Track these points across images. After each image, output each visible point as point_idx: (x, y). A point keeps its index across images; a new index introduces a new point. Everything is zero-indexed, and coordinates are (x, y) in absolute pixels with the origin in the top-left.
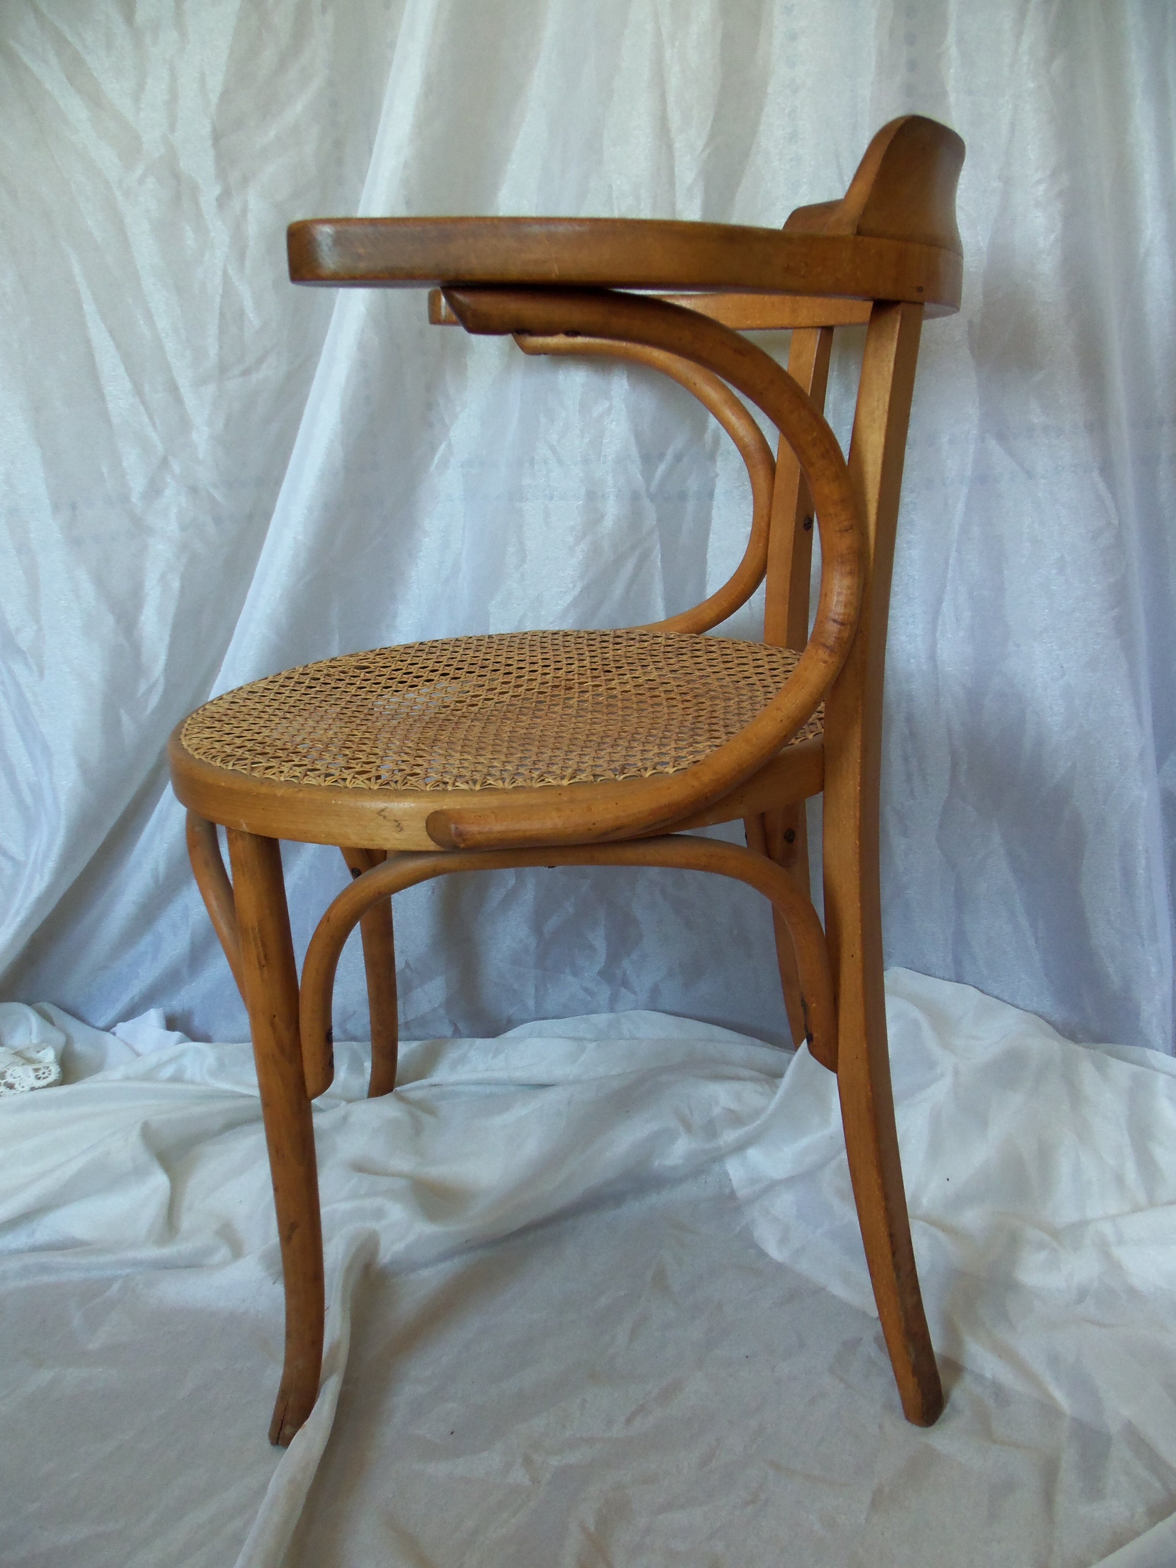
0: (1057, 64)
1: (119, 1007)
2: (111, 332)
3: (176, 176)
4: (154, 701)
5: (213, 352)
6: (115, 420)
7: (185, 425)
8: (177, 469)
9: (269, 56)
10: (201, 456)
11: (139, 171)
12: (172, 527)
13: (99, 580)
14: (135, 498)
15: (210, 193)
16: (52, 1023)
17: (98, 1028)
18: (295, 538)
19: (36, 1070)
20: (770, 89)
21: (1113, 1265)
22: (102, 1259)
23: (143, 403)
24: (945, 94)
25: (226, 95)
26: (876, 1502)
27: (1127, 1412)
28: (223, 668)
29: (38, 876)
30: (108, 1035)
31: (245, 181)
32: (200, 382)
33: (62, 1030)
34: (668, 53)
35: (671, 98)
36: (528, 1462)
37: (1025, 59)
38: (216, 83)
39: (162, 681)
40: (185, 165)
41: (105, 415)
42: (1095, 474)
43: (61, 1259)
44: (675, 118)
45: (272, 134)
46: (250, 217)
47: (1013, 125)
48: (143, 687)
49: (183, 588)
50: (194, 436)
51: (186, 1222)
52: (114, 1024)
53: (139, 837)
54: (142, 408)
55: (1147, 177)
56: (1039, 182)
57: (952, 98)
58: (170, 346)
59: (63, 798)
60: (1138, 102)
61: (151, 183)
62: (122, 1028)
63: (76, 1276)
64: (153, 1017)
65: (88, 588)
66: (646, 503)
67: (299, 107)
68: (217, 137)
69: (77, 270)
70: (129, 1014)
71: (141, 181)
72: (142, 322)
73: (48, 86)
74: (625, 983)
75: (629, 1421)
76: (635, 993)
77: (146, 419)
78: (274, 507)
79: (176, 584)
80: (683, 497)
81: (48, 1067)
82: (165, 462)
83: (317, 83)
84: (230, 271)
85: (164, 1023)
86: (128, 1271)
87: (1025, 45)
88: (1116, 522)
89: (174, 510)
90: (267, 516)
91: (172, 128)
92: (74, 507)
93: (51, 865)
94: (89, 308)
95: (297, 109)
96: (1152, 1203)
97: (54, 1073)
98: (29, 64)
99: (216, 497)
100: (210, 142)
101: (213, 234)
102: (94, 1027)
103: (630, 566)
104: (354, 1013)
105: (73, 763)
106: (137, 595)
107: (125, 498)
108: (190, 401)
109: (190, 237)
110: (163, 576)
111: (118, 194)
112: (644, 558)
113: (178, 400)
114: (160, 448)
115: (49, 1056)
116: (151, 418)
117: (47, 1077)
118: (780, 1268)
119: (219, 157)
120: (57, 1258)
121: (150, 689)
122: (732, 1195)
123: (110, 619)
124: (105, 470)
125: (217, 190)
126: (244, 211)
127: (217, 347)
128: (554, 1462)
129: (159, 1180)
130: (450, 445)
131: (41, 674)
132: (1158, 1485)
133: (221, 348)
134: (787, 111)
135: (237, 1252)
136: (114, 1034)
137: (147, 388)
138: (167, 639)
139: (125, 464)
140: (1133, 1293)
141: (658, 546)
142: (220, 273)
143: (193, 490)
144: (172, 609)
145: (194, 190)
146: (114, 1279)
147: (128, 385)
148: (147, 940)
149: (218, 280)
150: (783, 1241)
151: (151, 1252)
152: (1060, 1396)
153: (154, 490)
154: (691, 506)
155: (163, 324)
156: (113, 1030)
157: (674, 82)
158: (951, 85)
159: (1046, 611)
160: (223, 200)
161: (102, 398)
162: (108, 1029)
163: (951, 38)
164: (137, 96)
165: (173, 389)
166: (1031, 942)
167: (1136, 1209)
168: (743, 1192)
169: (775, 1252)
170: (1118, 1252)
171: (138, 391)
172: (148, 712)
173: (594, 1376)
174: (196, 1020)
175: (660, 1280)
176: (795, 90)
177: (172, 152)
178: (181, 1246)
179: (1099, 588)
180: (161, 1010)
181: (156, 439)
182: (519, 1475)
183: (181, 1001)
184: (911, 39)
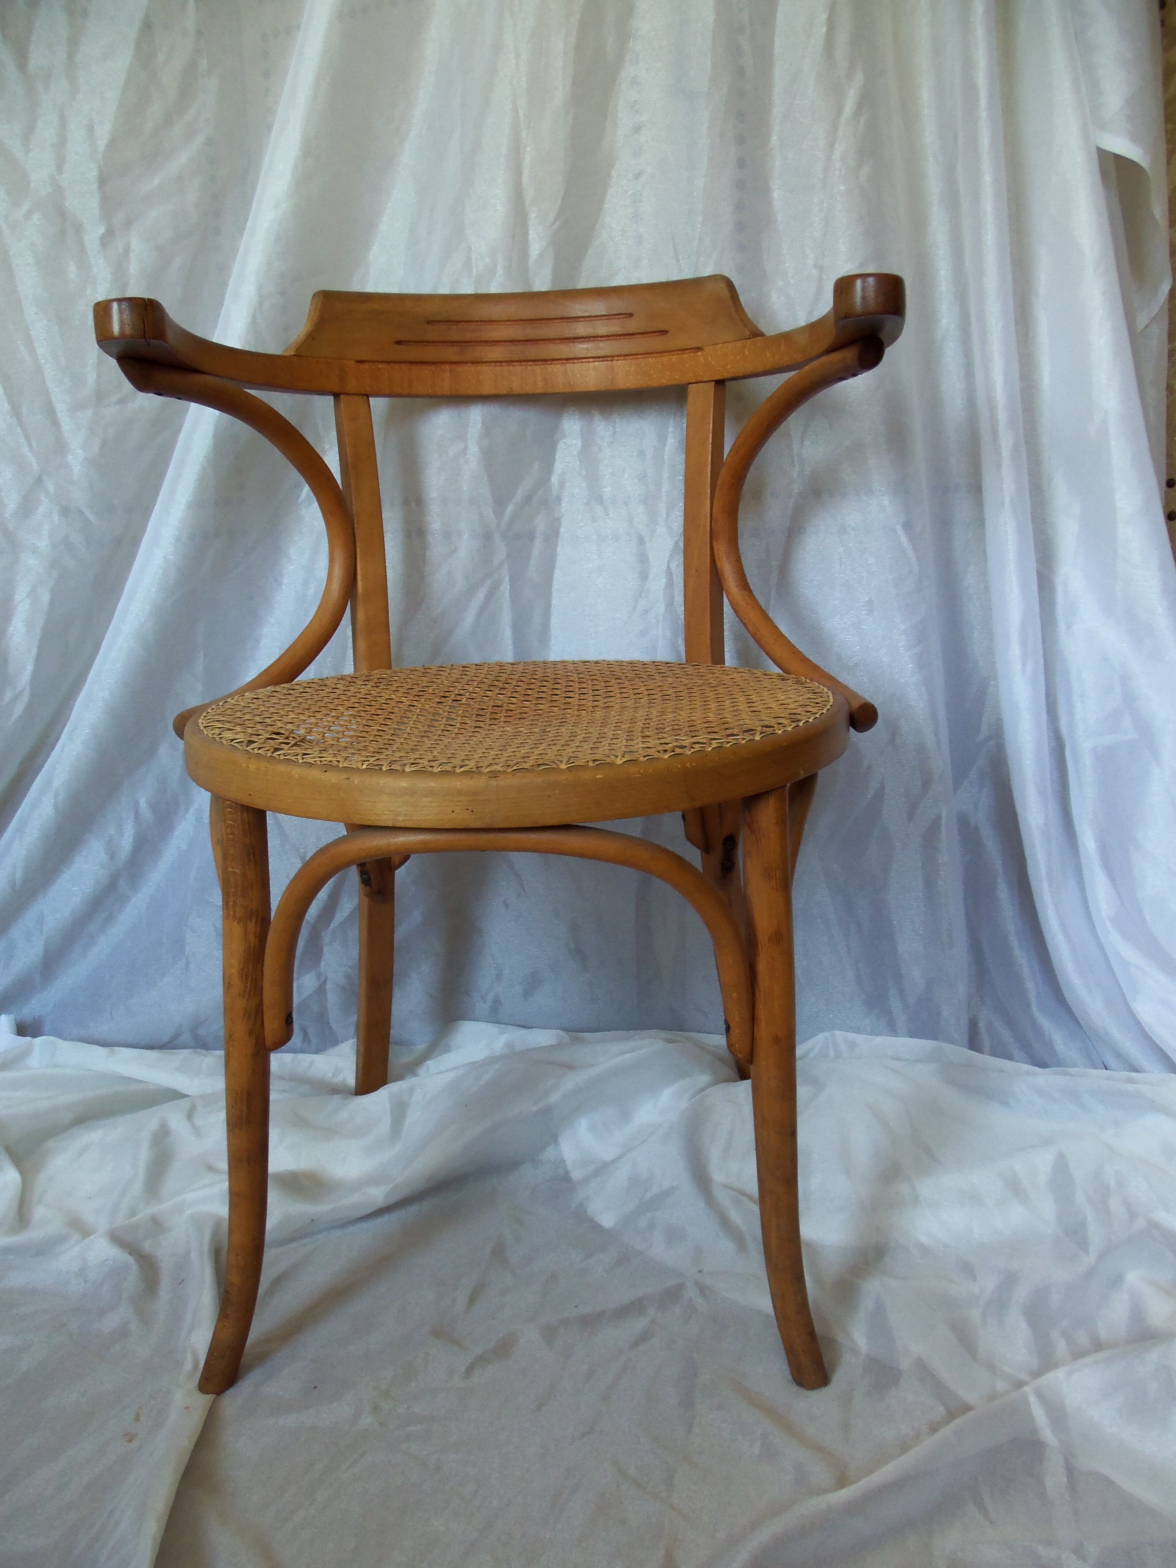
0: (865, 171)
3: (62, 213)
4: (19, 708)
5: (91, 379)
7: (61, 447)
8: (51, 487)
9: (156, 111)
10: (75, 478)
11: (26, 207)
12: (43, 544)
14: (8, 514)
15: (94, 233)
18: (165, 557)
20: (614, 173)
23: (21, 423)
25: (112, 144)
27: (916, 1348)
28: (89, 680)
31: (129, 224)
32: (77, 407)
35: (525, 175)
36: (376, 1410)
37: (838, 165)
38: (104, 133)
39: (28, 688)
40: (71, 203)
42: (899, 527)
44: (529, 195)
45: (156, 181)
46: (132, 257)
48: (8, 695)
49: (52, 602)
50: (70, 458)
51: (39, 1212)
54: (19, 430)
55: (942, 272)
58: (49, 372)
60: (935, 209)
61: (37, 218)
64: (4, 1023)
66: (498, 540)
67: (182, 160)
68: (102, 181)
71: (28, 215)
72: (22, 348)
75: (468, 1373)
77: (23, 440)
79: (46, 598)
80: (531, 535)
82: (39, 481)
83: (199, 140)
85: (14, 1028)
87: (839, 148)
88: (916, 569)
89: (46, 528)
90: (136, 542)
91: (60, 168)
99: (88, 516)
100: (95, 186)
101: (95, 270)
103: (480, 596)
104: (207, 1019)
106: (6, 606)
108: (66, 425)
109: (72, 271)
110: (34, 590)
111: (4, 227)
112: (493, 590)
113: (55, 423)
114: (35, 466)
116: (27, 438)
118: (611, 1235)
119: (104, 200)
121: (16, 698)
122: (566, 1178)
125: (101, 230)
126: (127, 251)
127: (95, 375)
129: (12, 1175)
132: (939, 1406)
133: (99, 376)
134: (629, 193)
137: (24, 410)
138: (35, 651)
141: (507, 578)
143: (65, 511)
144: (40, 622)
145: (79, 228)
148: (1, 945)
153: (26, 509)
154: (538, 544)
155: (42, 350)
157: (527, 159)
158: (774, 183)
159: (858, 647)
160: (106, 239)
164: (27, 137)
165: (51, 412)
168: (576, 1175)
169: (605, 1222)
171: (16, 411)
172: (13, 719)
173: (436, 1333)
174: (47, 1028)
175: (499, 1252)
176: (637, 177)
177: (58, 192)
178: (33, 1234)
179: (903, 627)
180: (12, 1017)
181: (31, 459)
182: (367, 1421)
183: (32, 1009)
184: (741, 140)
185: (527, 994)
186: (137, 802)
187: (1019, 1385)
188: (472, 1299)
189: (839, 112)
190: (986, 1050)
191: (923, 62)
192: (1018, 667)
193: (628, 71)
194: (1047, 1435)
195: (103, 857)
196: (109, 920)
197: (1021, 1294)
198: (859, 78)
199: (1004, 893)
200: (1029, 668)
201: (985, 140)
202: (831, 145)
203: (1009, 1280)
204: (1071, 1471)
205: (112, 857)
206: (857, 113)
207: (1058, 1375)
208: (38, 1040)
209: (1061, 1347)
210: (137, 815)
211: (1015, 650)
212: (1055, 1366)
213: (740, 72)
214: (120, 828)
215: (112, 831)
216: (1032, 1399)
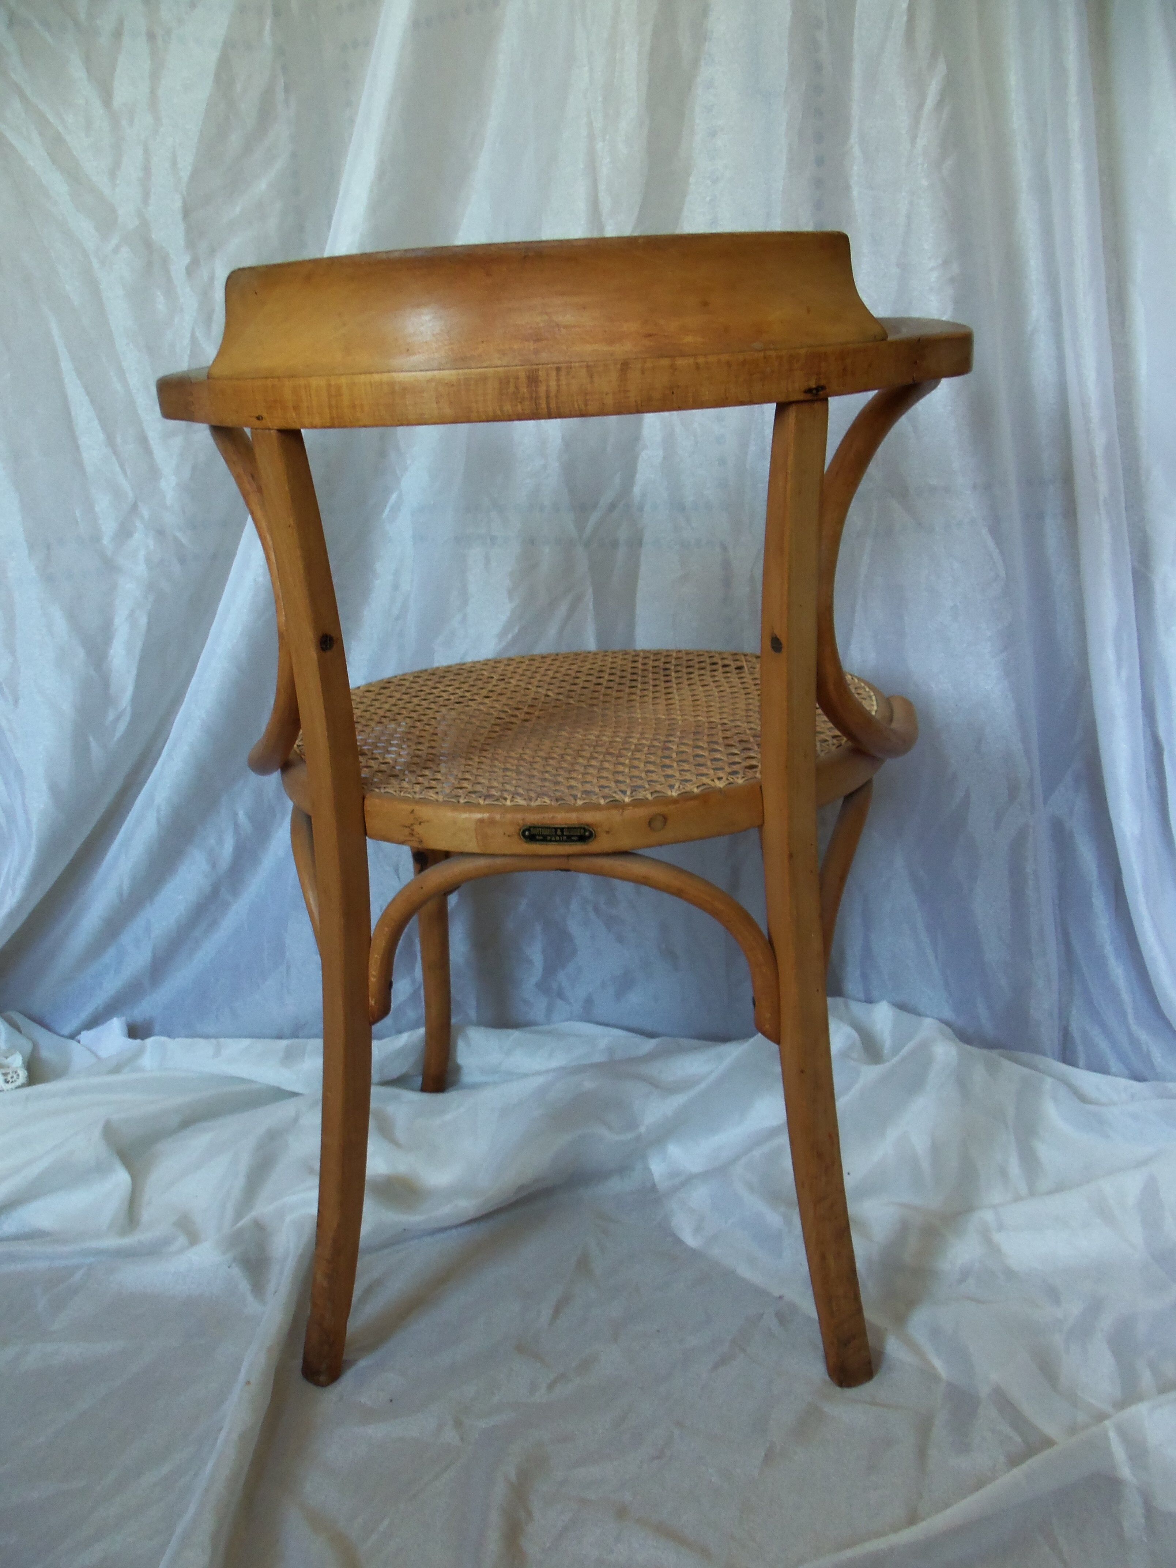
0: (949, 162)
1: (85, 1015)
2: (86, 387)
3: (148, 245)
4: (122, 727)
6: (90, 469)
7: (154, 473)
8: (145, 514)
9: (235, 140)
10: (168, 503)
11: (114, 241)
12: (141, 569)
13: (72, 617)
14: (106, 541)
15: (179, 262)
16: (20, 1032)
17: (63, 1036)
18: (255, 580)
19: (5, 1074)
20: (692, 180)
21: (994, 1249)
22: (66, 1249)
23: (115, 453)
24: (848, 188)
25: (196, 174)
26: (768, 1458)
27: (995, 1375)
28: (186, 699)
29: (10, 891)
30: (73, 1044)
31: (213, 252)
32: (168, 436)
33: (29, 1038)
34: (599, 145)
35: (602, 186)
36: (458, 1424)
37: (920, 160)
38: (186, 162)
39: (129, 709)
40: (157, 235)
41: (79, 464)
42: (985, 531)
43: (28, 1248)
44: (606, 205)
45: (238, 209)
46: (217, 284)
47: (909, 217)
48: (111, 716)
49: (149, 624)
50: (163, 484)
51: (146, 1215)
52: (78, 1032)
53: (105, 855)
54: (114, 458)
55: (1033, 262)
56: (932, 269)
57: (855, 192)
58: (141, 402)
59: (35, 819)
61: (125, 252)
62: (85, 1036)
63: (42, 1265)
64: (116, 1026)
65: (61, 624)
66: (579, 550)
67: (262, 185)
68: (186, 213)
69: (55, 331)
70: (93, 1022)
71: (116, 250)
72: (115, 379)
73: (31, 163)
74: (560, 994)
75: (551, 1387)
76: (570, 1004)
77: (118, 469)
78: (236, 548)
79: (143, 620)
80: (615, 544)
81: (16, 1072)
82: (134, 507)
83: (279, 164)
84: (197, 333)
85: (126, 1031)
86: (92, 1259)
87: (921, 142)
88: (1003, 573)
89: (142, 553)
90: (230, 557)
91: (146, 202)
92: (48, 548)
93: (22, 881)
94: (66, 365)
95: (262, 186)
96: (1032, 1193)
97: (23, 1075)
98: (14, 142)
99: (183, 540)
100: (180, 217)
101: (182, 300)
102: (58, 1034)
103: (563, 609)
105: (44, 786)
106: (107, 631)
107: (96, 538)
108: (159, 453)
109: (161, 304)
110: (132, 612)
111: (95, 264)
112: (579, 598)
113: (148, 451)
114: (131, 494)
115: (17, 1061)
116: (122, 467)
117: (15, 1081)
118: (694, 1253)
119: (189, 230)
120: (25, 1247)
121: (118, 719)
122: (654, 1188)
123: (81, 653)
124: (78, 514)
125: (186, 260)
126: (212, 279)
128: (483, 1424)
129: (121, 1177)
130: (400, 496)
131: (16, 702)
132: (1018, 1439)
134: (708, 199)
135: (194, 1238)
136: (79, 1042)
137: (119, 440)
138: (134, 672)
139: (97, 509)
140: (1010, 1274)
141: (590, 591)
142: (189, 335)
143: (160, 533)
144: (139, 644)
145: (165, 261)
146: (78, 1267)
147: (101, 436)
148: (112, 951)
149: (186, 341)
150: (698, 1229)
151: (112, 1242)
152: (938, 1363)
153: (124, 533)
154: (621, 553)
155: (134, 381)
156: (78, 1037)
157: (604, 171)
158: (854, 180)
160: (191, 269)
161: (77, 448)
162: (73, 1036)
163: (854, 139)
164: (113, 173)
165: (143, 441)
166: (931, 958)
167: (1018, 1199)
168: (662, 1185)
169: (691, 1240)
170: (998, 1237)
171: (110, 441)
172: (115, 739)
173: (520, 1349)
174: (157, 1028)
175: (583, 1264)
176: (715, 181)
177: (145, 224)
178: (142, 1236)
179: (989, 634)
180: (124, 1019)
181: (125, 486)
182: (450, 1436)
183: (142, 1010)
184: (819, 137)
185: (620, 994)
186: (236, 815)
187: (1101, 1417)
188: (557, 1311)
189: (921, 106)
190: (1082, 1062)
191: (1011, 43)
192: (1113, 670)
193: (705, 73)
194: (1126, 1472)
195: (205, 866)
196: (214, 924)
197: (1106, 1322)
198: (941, 68)
199: (1099, 902)
200: (1124, 674)
201: (1075, 125)
202: (914, 138)
203: (1095, 1307)
204: (1149, 1510)
205: (214, 866)
206: (940, 104)
207: (1141, 1409)
208: (150, 1041)
209: (1146, 1379)
210: (236, 826)
211: (1110, 655)
212: (1140, 1399)
213: (818, 68)
214: (220, 841)
215: (212, 841)
216: (1112, 1434)
